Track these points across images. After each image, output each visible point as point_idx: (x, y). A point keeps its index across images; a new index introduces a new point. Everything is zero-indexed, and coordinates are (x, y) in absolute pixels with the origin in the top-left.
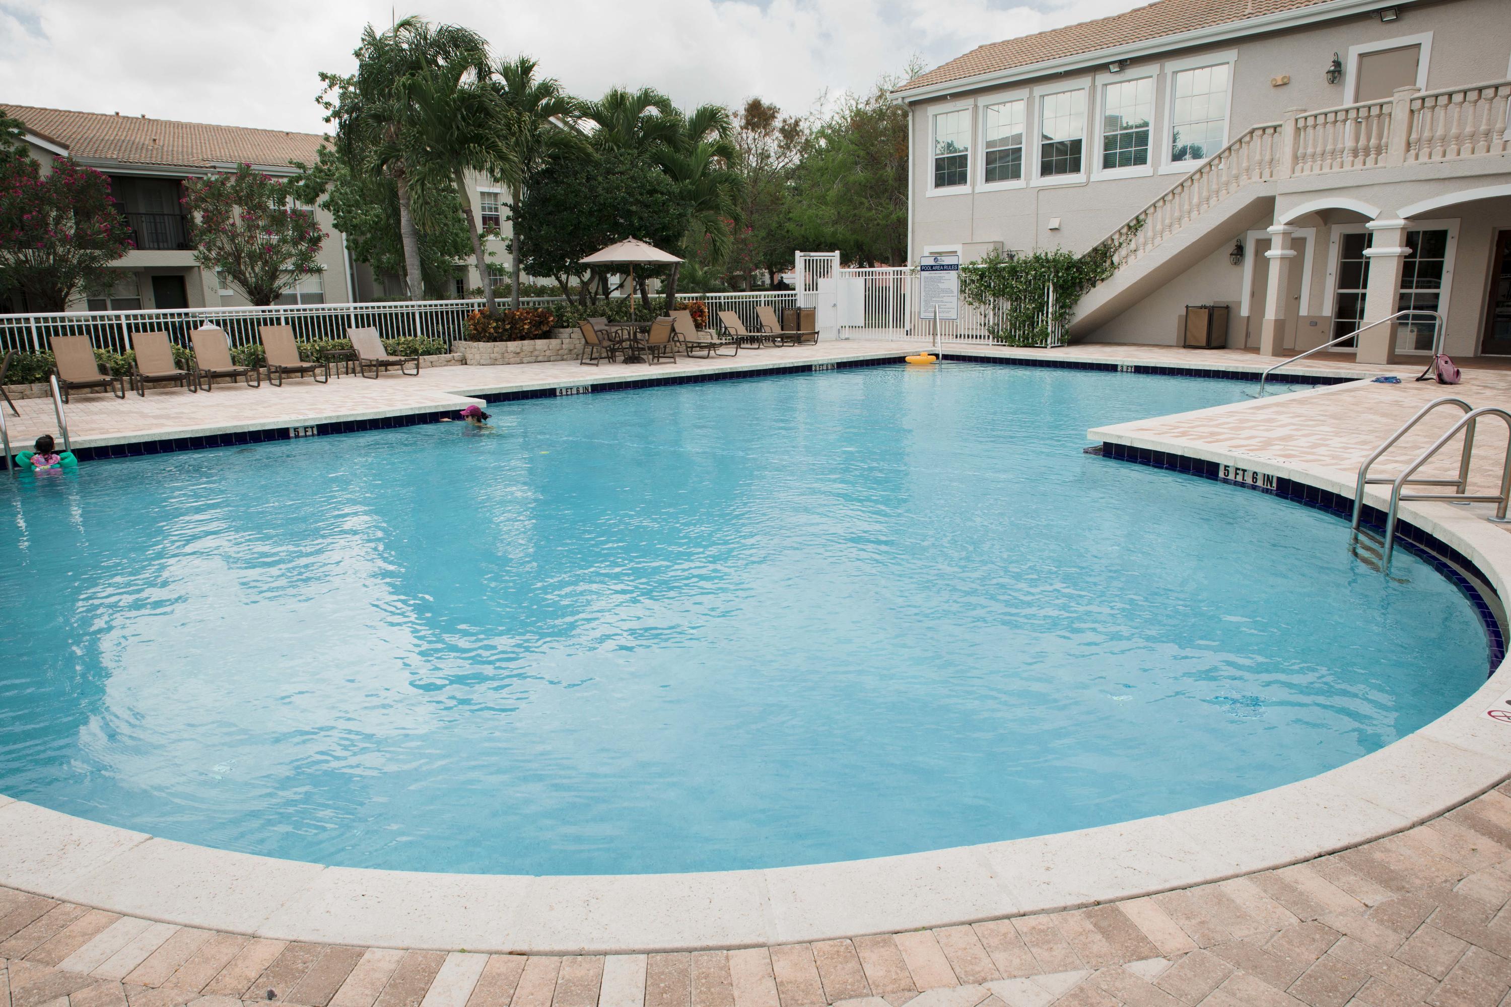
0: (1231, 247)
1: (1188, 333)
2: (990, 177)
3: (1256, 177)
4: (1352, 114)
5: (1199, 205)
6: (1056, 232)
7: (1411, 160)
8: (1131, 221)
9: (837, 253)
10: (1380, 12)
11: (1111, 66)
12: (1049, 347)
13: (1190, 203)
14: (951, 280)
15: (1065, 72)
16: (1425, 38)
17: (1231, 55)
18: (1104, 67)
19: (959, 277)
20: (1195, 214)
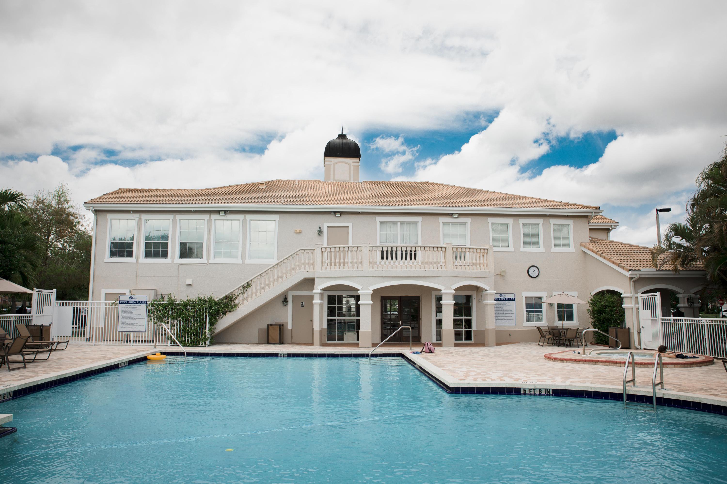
0: (282, 299)
1: (270, 337)
2: (147, 255)
3: (303, 270)
4: (328, 250)
5: (278, 279)
6: (190, 286)
7: (371, 269)
8: (245, 284)
9: (55, 290)
10: (335, 213)
11: (220, 212)
12: (207, 346)
13: (273, 277)
14: (142, 309)
15: (195, 211)
16: (350, 225)
17: (276, 217)
18: (218, 212)
19: (147, 307)
20: (276, 283)
